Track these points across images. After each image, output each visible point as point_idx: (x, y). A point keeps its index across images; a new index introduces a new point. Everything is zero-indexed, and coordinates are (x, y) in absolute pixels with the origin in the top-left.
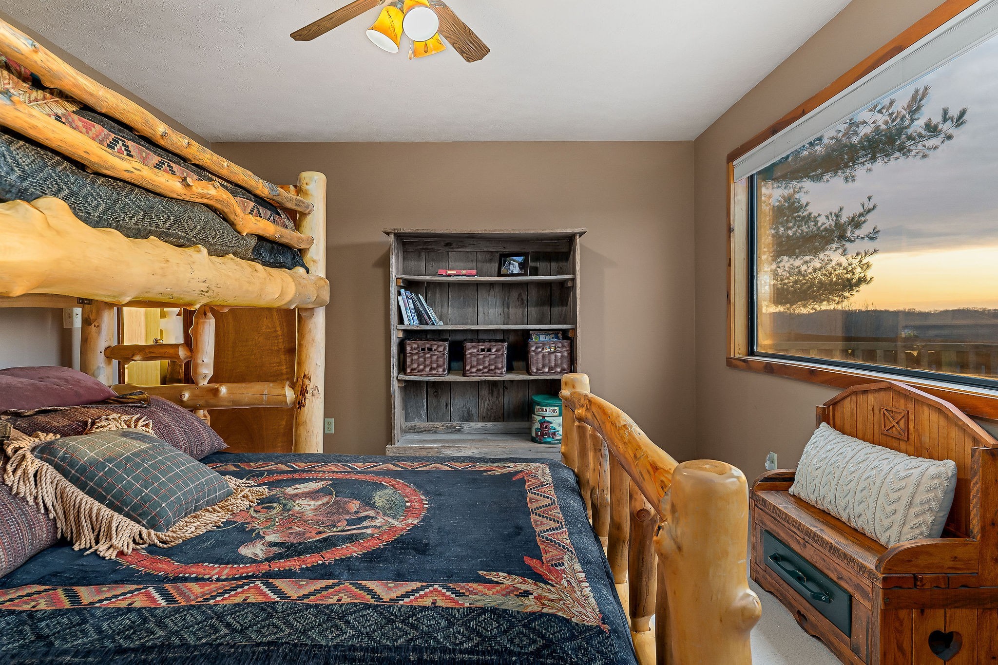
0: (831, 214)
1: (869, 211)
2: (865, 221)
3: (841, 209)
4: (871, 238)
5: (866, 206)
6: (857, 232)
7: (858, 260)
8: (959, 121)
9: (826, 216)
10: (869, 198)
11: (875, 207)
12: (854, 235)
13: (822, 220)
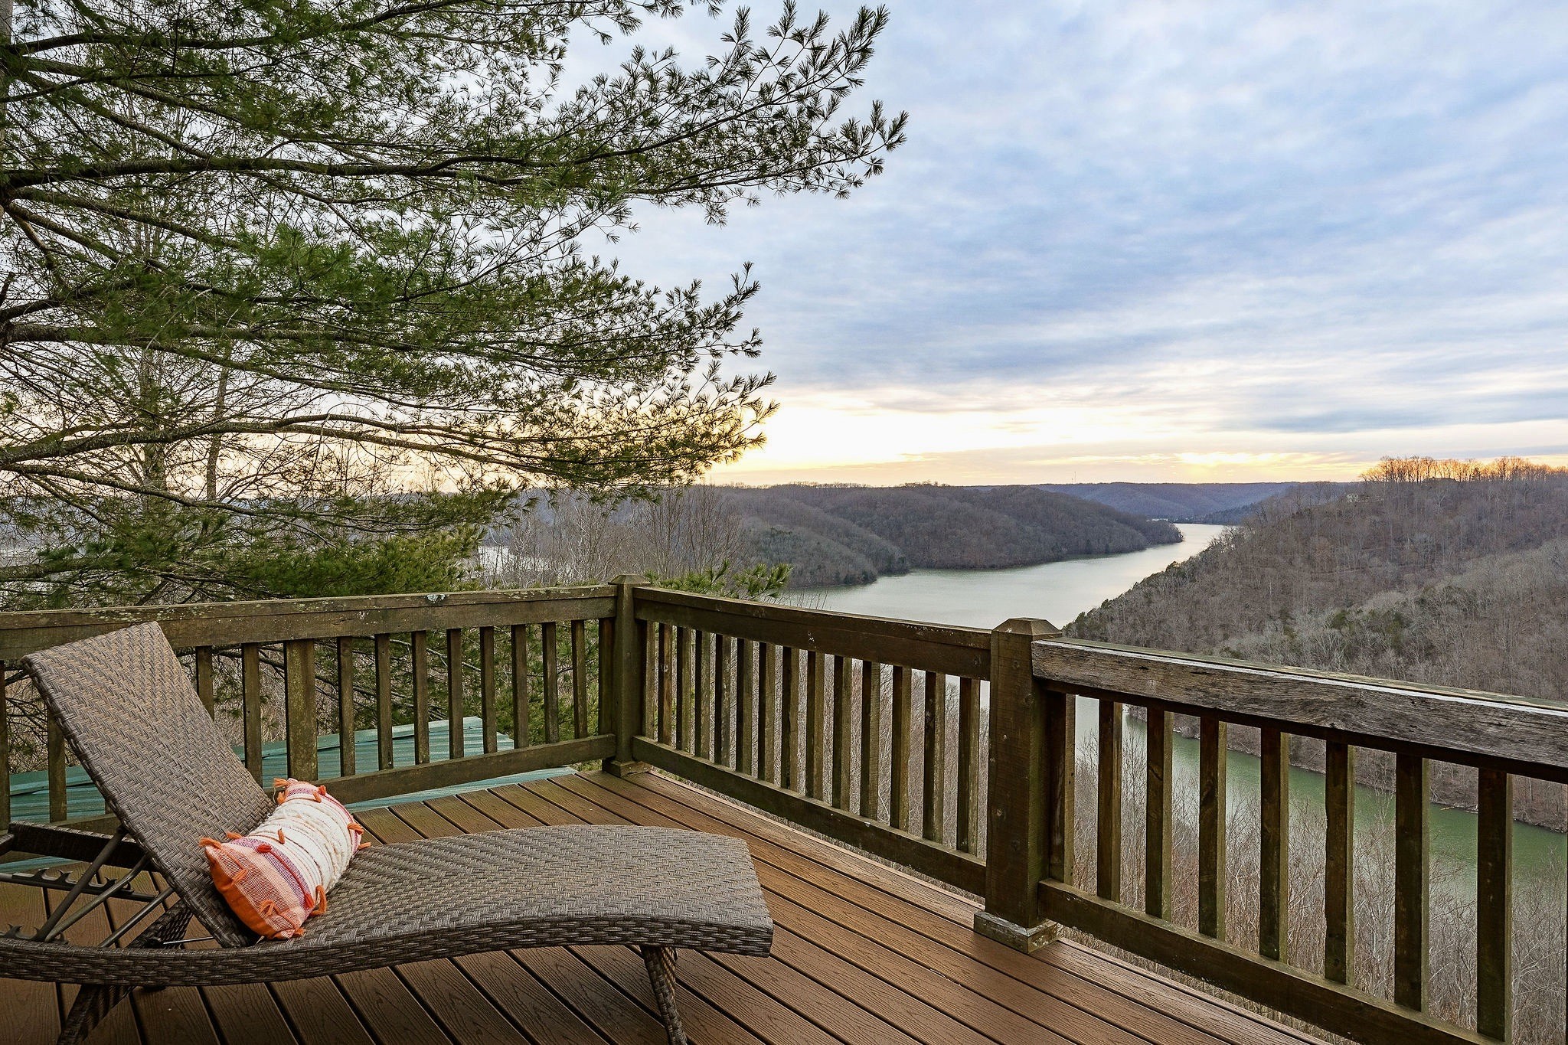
0: (678, 291)
1: (748, 293)
2: (738, 316)
3: (696, 285)
4: (750, 353)
5: (740, 283)
6: (726, 336)
7: (738, 394)
8: (895, 134)
9: (668, 295)
10: (748, 267)
11: (755, 288)
12: (719, 342)
13: (660, 302)
